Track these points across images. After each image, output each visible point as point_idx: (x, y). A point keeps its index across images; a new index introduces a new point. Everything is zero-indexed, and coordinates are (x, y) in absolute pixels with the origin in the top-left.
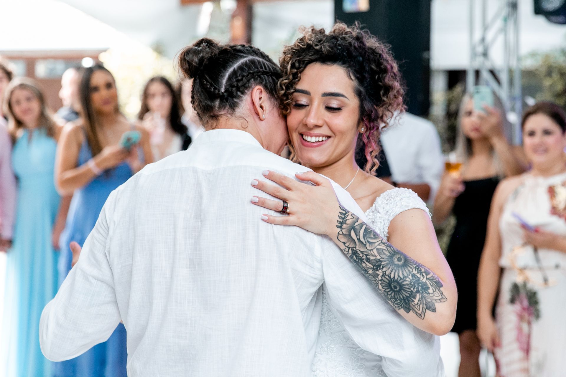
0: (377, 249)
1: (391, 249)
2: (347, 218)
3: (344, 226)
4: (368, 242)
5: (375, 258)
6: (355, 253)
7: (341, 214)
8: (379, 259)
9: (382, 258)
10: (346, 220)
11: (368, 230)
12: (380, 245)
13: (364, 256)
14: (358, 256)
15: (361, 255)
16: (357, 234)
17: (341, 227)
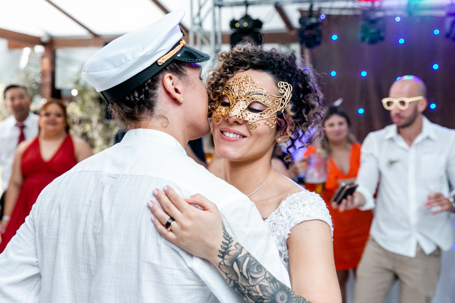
0: (260, 286)
1: (274, 285)
2: (230, 249)
3: (226, 257)
4: (251, 277)
5: (257, 294)
6: (237, 286)
7: (224, 244)
8: (261, 297)
9: (264, 295)
10: (229, 251)
11: (251, 264)
12: (262, 282)
13: (246, 290)
14: (240, 290)
15: (243, 289)
16: (240, 267)
17: (223, 257)
